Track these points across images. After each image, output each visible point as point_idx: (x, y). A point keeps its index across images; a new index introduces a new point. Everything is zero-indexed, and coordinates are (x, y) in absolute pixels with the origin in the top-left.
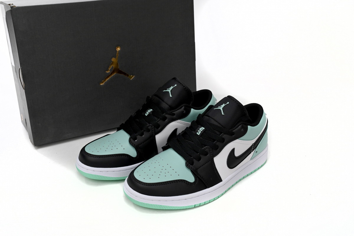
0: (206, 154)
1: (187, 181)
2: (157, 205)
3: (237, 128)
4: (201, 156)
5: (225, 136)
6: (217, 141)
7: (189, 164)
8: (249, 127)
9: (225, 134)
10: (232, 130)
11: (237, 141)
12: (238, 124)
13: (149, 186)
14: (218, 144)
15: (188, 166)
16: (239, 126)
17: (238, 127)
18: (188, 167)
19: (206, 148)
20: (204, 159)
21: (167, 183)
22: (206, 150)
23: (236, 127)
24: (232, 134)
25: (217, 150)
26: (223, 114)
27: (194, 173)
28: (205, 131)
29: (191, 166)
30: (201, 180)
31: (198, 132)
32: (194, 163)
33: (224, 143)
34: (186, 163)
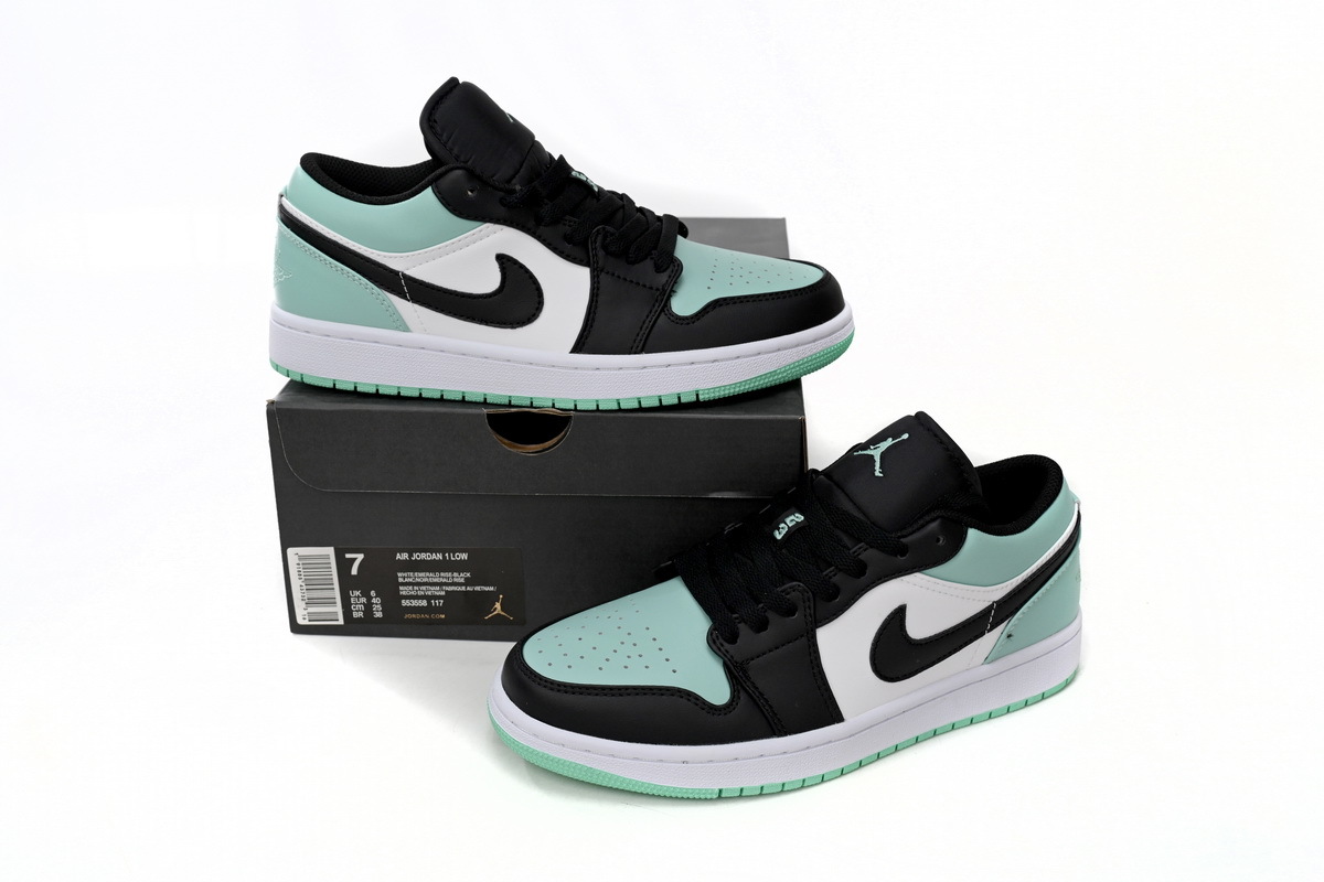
0: (791, 611)
1: (697, 698)
2: (577, 765)
3: (918, 529)
4: (771, 615)
5: (870, 555)
6: (837, 567)
7: (721, 639)
8: (972, 533)
9: (871, 547)
10: (899, 537)
11: (916, 579)
12: (927, 518)
13: (559, 691)
14: (838, 579)
15: (714, 642)
16: (928, 523)
17: (923, 526)
18: (714, 647)
19: (794, 590)
20: (778, 625)
21: (623, 691)
22: (793, 596)
23: (915, 526)
24: (902, 550)
25: (834, 603)
26: (877, 474)
27: (735, 672)
28: (804, 527)
29: (727, 645)
30: (754, 701)
31: (778, 529)
32: (737, 637)
33: (863, 580)
34: (710, 634)
